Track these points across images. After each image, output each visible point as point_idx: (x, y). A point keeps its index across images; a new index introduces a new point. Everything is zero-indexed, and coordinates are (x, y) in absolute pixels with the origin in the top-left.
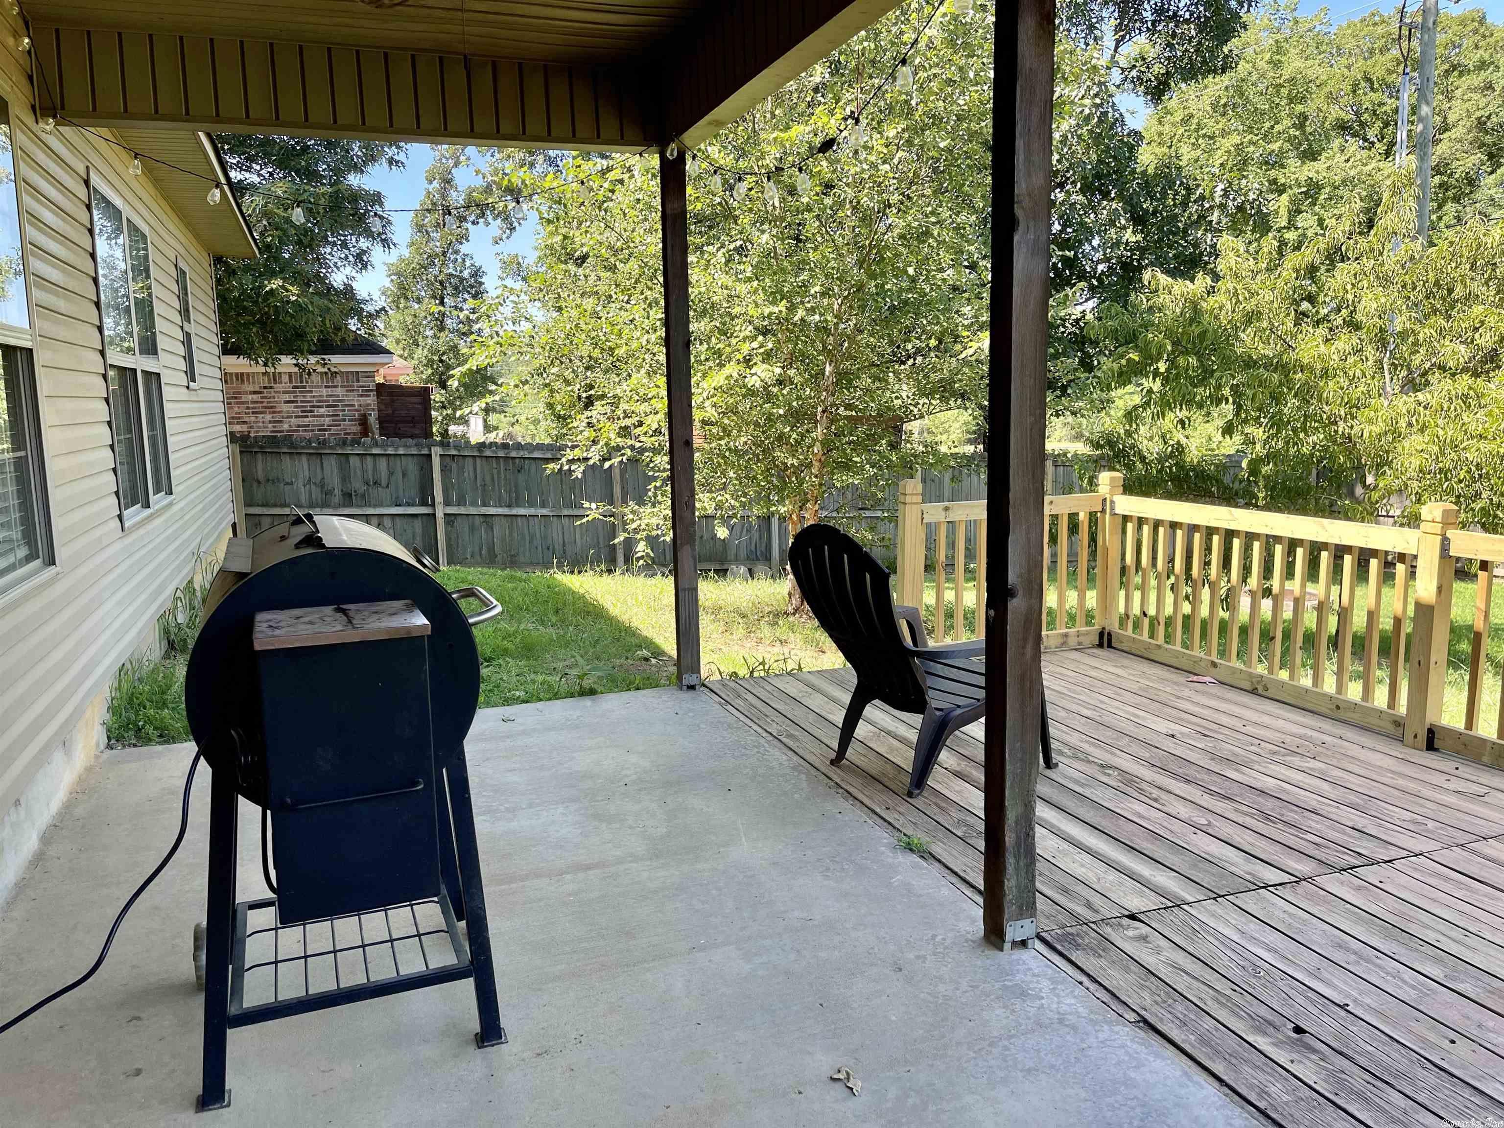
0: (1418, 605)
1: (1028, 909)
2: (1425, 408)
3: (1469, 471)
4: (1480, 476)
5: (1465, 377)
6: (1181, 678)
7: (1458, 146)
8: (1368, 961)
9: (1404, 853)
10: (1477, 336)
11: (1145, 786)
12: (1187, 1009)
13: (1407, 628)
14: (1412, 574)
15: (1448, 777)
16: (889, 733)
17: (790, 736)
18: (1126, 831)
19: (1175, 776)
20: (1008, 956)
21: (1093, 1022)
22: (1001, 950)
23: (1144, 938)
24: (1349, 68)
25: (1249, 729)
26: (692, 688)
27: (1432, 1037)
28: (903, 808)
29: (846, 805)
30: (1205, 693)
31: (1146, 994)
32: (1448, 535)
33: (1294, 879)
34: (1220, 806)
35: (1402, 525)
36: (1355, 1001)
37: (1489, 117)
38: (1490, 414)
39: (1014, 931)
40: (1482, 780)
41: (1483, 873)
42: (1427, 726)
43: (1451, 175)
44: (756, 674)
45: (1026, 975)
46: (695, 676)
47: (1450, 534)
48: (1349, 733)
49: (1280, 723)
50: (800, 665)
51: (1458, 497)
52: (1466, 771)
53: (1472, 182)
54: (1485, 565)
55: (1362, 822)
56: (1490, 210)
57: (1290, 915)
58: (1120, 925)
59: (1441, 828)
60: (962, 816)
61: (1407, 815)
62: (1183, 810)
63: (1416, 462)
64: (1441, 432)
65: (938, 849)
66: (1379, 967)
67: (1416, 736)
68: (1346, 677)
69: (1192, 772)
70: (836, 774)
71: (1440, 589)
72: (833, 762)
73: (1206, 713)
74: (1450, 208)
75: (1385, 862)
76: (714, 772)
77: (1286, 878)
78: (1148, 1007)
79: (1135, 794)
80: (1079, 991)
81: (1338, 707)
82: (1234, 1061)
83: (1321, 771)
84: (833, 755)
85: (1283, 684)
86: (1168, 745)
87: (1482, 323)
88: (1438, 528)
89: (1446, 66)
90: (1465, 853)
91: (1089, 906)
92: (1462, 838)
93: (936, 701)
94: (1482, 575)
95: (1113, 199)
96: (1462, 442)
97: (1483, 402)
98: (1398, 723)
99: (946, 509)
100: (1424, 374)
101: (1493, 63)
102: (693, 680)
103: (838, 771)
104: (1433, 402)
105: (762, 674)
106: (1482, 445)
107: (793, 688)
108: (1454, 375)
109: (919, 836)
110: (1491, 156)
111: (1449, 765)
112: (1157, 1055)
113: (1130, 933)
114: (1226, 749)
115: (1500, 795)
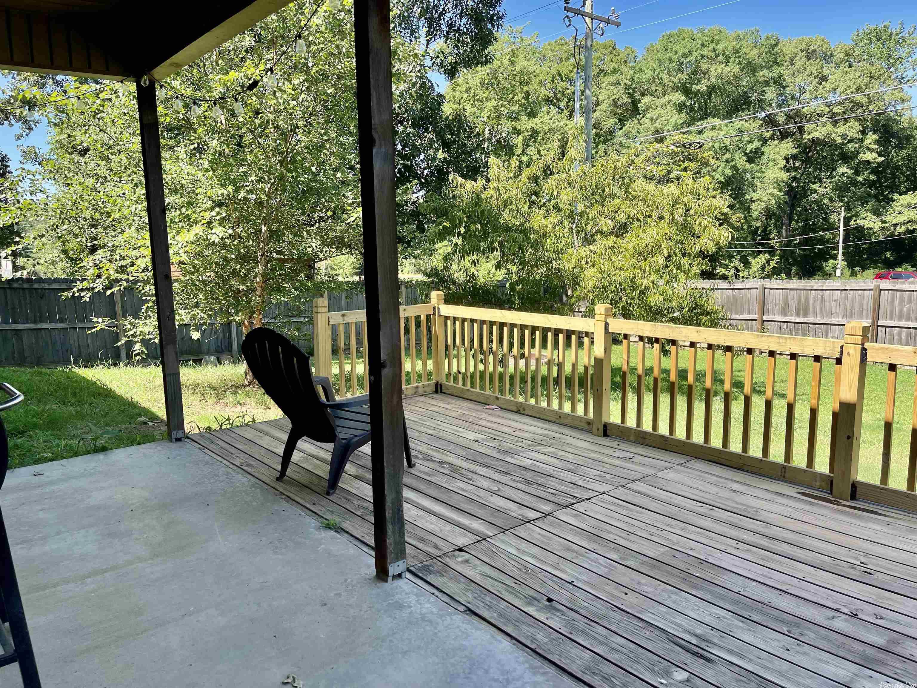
0: (595, 359)
1: (401, 554)
2: (594, 254)
3: (616, 287)
4: (621, 289)
5: (612, 237)
6: (480, 407)
7: (604, 114)
8: (582, 555)
9: (596, 494)
10: (617, 216)
11: (464, 472)
12: (492, 598)
13: (591, 371)
14: (592, 343)
15: (615, 450)
16: (314, 456)
17: (248, 465)
18: (455, 500)
19: (481, 464)
20: (391, 585)
21: (441, 616)
22: (387, 581)
23: (467, 561)
24: (550, 68)
25: (517, 433)
26: (179, 440)
27: (616, 593)
28: (325, 502)
29: (286, 505)
30: (493, 415)
31: (469, 594)
32: (608, 321)
33: (543, 515)
34: (504, 479)
35: (586, 317)
36: (577, 579)
37: (618, 99)
38: (624, 257)
39: (393, 569)
40: (631, 450)
41: (635, 500)
42: (603, 423)
43: (601, 130)
44: (224, 427)
45: (401, 594)
46: (180, 432)
47: (609, 320)
48: (566, 431)
49: (532, 429)
50: (253, 419)
51: (611, 300)
52: (623, 446)
53: (611, 133)
54: (626, 336)
55: (575, 479)
56: (620, 148)
57: (543, 536)
58: (454, 556)
59: (613, 478)
60: (361, 503)
61: (596, 472)
62: (485, 484)
63: (591, 283)
64: (602, 267)
65: (346, 525)
66: (588, 558)
67: (598, 429)
68: (563, 400)
69: (489, 461)
70: (280, 486)
71: (605, 350)
72: (278, 479)
73: (494, 426)
74: (601, 147)
75: (587, 499)
76: (196, 494)
77: (539, 515)
78: (471, 601)
79: (459, 477)
80: (433, 598)
81: (560, 417)
82: (517, 624)
83: (554, 453)
84: (278, 474)
85: (533, 407)
86: (475, 446)
87: (619, 208)
88: (603, 318)
89: (597, 70)
90: (626, 491)
91: (436, 547)
92: (623, 482)
93: (342, 434)
94: (625, 341)
95: (430, 132)
96: (612, 271)
97: (621, 250)
98: (589, 423)
99: (343, 315)
100: (593, 236)
101: (619, 70)
102: (179, 434)
103: (281, 484)
104: (598, 251)
105: (228, 426)
106: (622, 273)
107: (249, 434)
108: (606, 236)
109: (334, 519)
110: (620, 120)
111: (614, 444)
112: (477, 629)
113: (459, 559)
114: (506, 446)
115: (640, 457)
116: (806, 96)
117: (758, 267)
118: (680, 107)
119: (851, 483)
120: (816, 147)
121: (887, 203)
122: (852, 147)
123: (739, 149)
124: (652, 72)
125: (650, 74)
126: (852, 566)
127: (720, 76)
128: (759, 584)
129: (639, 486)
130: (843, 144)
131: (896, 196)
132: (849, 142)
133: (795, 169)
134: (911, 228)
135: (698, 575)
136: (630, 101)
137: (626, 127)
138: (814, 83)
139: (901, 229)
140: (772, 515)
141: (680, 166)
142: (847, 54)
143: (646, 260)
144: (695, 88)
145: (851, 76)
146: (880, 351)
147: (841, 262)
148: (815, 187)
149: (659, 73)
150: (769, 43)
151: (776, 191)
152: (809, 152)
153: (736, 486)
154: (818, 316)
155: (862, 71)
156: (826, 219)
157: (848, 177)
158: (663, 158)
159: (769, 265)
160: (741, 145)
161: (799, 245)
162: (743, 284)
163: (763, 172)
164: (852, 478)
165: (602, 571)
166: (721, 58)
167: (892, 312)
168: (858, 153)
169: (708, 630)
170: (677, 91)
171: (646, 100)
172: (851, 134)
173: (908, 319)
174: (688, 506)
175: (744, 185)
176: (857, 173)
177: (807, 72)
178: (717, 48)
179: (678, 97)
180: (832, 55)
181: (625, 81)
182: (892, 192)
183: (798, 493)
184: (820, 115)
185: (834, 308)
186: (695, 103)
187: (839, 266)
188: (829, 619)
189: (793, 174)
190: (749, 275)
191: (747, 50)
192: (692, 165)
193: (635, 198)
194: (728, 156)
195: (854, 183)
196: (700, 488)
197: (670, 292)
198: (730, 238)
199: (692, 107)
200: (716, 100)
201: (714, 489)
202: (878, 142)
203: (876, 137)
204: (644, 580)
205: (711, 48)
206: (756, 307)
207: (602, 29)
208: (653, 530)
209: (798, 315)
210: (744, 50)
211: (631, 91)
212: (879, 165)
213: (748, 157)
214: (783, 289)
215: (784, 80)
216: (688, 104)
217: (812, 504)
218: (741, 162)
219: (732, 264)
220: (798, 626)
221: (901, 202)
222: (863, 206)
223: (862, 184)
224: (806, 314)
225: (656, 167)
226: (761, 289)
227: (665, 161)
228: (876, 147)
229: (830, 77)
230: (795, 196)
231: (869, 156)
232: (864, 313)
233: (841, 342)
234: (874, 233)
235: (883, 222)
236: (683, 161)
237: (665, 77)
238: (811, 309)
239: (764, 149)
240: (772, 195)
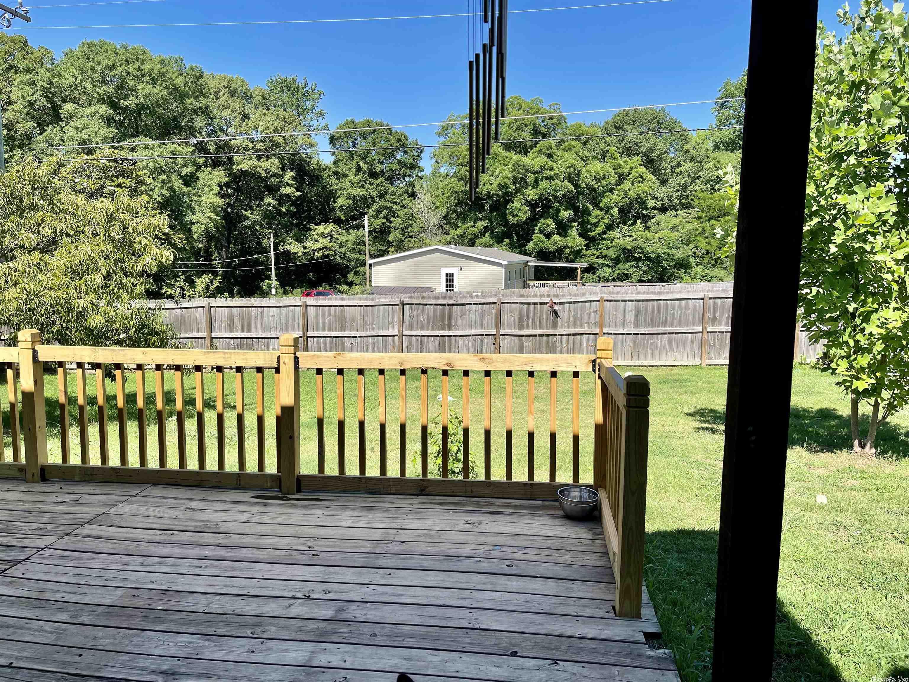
0: (23, 393)
2: (15, 271)
3: (46, 309)
4: (54, 311)
5: (37, 253)
7: (19, 115)
8: (22, 628)
9: (35, 550)
10: (41, 229)
13: (19, 408)
14: (17, 375)
15: (57, 495)
27: (69, 659)
35: (10, 345)
36: (17, 658)
37: (35, 101)
38: (55, 275)
40: (76, 491)
41: (84, 546)
42: (39, 467)
43: (16, 132)
47: (37, 347)
51: (42, 325)
52: (66, 488)
53: (29, 137)
54: (61, 364)
56: (42, 156)
59: (56, 527)
61: (34, 526)
63: (14, 305)
64: (27, 286)
66: (29, 629)
67: (33, 475)
71: (35, 382)
74: (17, 152)
75: (24, 560)
87: (42, 221)
88: (29, 345)
89: (7, 65)
90: (72, 538)
92: (68, 529)
94: (60, 370)
96: (40, 292)
97: (49, 268)
98: (22, 469)
100: (12, 250)
101: (34, 70)
104: (20, 268)
106: (52, 293)
108: (30, 251)
110: (39, 125)
111: (55, 488)
115: (88, 497)
116: (232, 130)
117: (203, 286)
118: (108, 121)
119: (296, 477)
120: (244, 178)
121: (307, 231)
122: (275, 180)
123: (175, 171)
124: (73, 79)
125: (71, 80)
126: (302, 552)
127: (148, 96)
128: (222, 597)
129: (88, 530)
130: (267, 177)
131: (312, 226)
132: (272, 176)
133: (229, 196)
134: (326, 254)
135: (161, 607)
136: (49, 105)
137: (47, 133)
138: (238, 119)
139: (318, 254)
140: (230, 525)
141: (114, 181)
142: (264, 98)
143: (81, 278)
144: (122, 103)
145: (269, 118)
146: (308, 358)
147: (274, 282)
148: (248, 213)
149: (81, 81)
150: (194, 73)
151: (213, 215)
152: (240, 181)
153: (194, 505)
154: (260, 331)
155: (278, 115)
156: (259, 244)
157: (274, 207)
158: (94, 172)
159: (212, 284)
160: (176, 168)
161: (239, 266)
162: (190, 303)
163: (200, 196)
164: (297, 473)
165: (50, 638)
166: (147, 78)
167: (317, 324)
168: (280, 187)
169: (175, 661)
170: (103, 103)
171: (69, 107)
172: (273, 170)
173: (330, 330)
174: (145, 537)
175: (183, 206)
176: (280, 204)
177: (231, 108)
178: (142, 67)
179: (104, 110)
180: (251, 96)
181: (41, 83)
182: (309, 223)
183: (253, 497)
184: (246, 149)
185: (272, 323)
186: (124, 119)
187: (273, 285)
188: (287, 608)
189: (228, 200)
190: (195, 294)
191: (174, 76)
192: (128, 181)
193: (61, 210)
194: (163, 177)
195: (279, 213)
196: (159, 515)
197: (112, 313)
198: (172, 258)
199: (121, 123)
200: (146, 119)
201: (173, 513)
202: (294, 178)
203: (292, 174)
204: (100, 632)
205: (136, 67)
206: (203, 324)
207: (8, 20)
208: (108, 574)
209: (243, 331)
210: (169, 75)
211: (50, 95)
212: (298, 198)
213: (184, 180)
214: (227, 307)
215: (211, 112)
216: (117, 119)
217: (265, 505)
218: (178, 184)
219: (178, 284)
220: (260, 624)
221: (317, 231)
222: (288, 234)
223: (285, 214)
224: (249, 330)
225: (86, 180)
226: (207, 307)
227: (96, 175)
228: (294, 183)
229: (251, 116)
230: (231, 221)
231: (288, 190)
232: (296, 326)
233: (278, 353)
234: (299, 257)
235: (305, 248)
236: (117, 177)
237: (89, 86)
238: (253, 325)
239: (198, 174)
240: (210, 218)
